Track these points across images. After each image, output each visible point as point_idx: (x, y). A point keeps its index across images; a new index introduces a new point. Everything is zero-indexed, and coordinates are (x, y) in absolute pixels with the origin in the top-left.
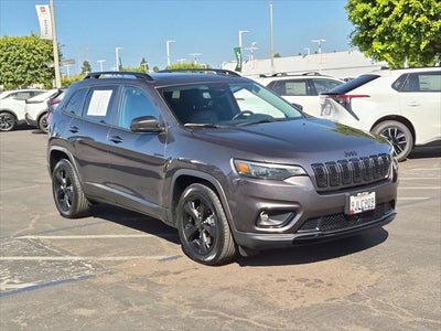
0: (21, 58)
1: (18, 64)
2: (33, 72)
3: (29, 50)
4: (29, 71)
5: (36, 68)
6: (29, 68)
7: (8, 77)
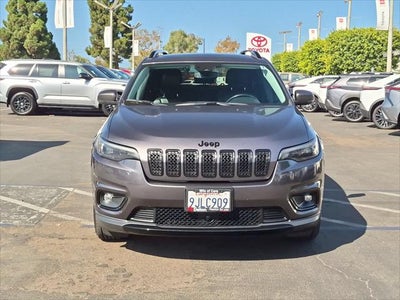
0: (362, 48)
1: (358, 53)
2: (372, 61)
3: (371, 41)
4: (368, 60)
5: (375, 57)
6: (368, 57)
7: (349, 65)
